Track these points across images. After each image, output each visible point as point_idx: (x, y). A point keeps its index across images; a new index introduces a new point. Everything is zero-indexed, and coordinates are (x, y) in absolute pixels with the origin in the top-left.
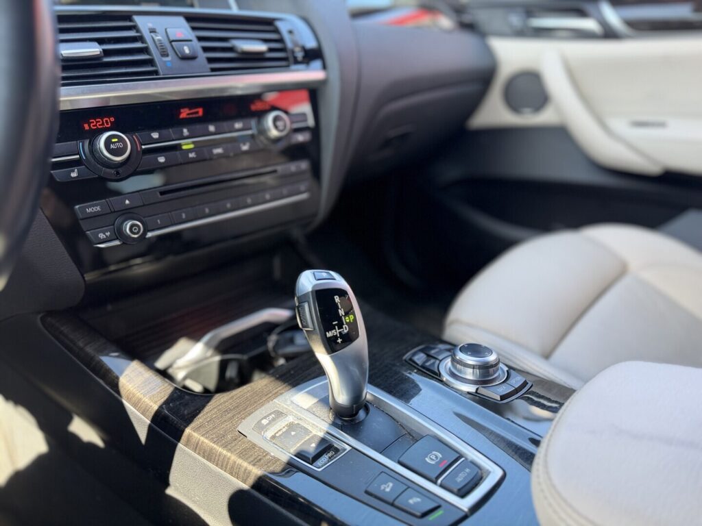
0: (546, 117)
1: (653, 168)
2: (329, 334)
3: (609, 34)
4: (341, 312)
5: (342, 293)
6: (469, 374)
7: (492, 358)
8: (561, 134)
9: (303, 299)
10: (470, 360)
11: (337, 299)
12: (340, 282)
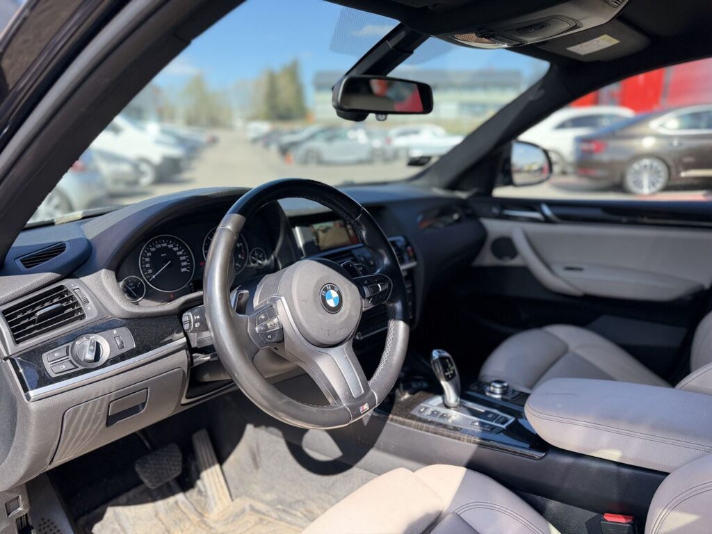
0: (516, 262)
1: (579, 293)
2: (447, 374)
3: (547, 220)
4: (450, 366)
5: (448, 358)
6: (498, 391)
7: (506, 384)
8: (525, 271)
9: (434, 362)
10: (498, 386)
11: (447, 361)
12: (446, 354)
